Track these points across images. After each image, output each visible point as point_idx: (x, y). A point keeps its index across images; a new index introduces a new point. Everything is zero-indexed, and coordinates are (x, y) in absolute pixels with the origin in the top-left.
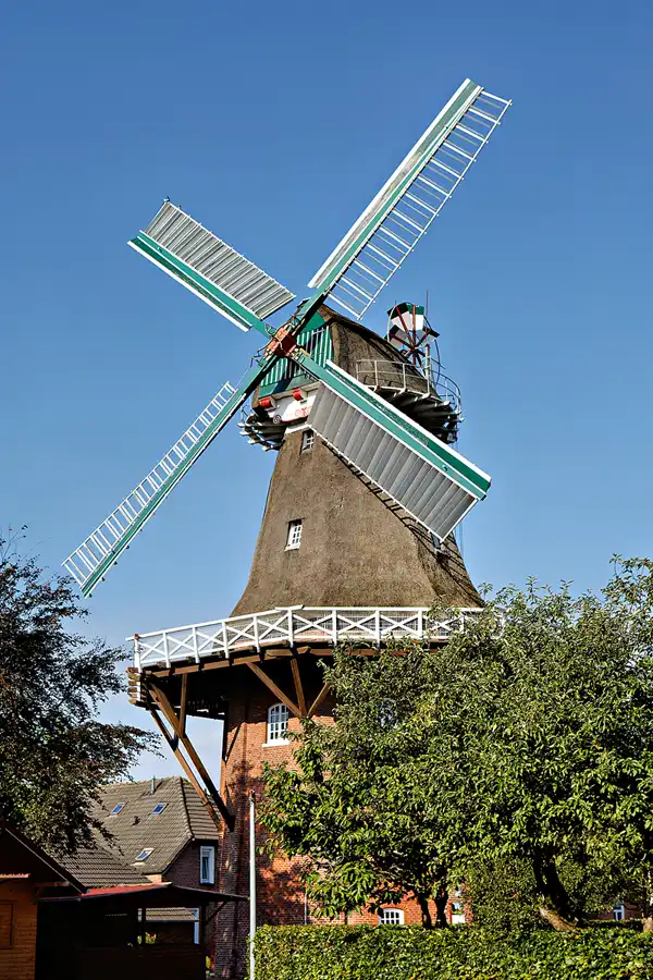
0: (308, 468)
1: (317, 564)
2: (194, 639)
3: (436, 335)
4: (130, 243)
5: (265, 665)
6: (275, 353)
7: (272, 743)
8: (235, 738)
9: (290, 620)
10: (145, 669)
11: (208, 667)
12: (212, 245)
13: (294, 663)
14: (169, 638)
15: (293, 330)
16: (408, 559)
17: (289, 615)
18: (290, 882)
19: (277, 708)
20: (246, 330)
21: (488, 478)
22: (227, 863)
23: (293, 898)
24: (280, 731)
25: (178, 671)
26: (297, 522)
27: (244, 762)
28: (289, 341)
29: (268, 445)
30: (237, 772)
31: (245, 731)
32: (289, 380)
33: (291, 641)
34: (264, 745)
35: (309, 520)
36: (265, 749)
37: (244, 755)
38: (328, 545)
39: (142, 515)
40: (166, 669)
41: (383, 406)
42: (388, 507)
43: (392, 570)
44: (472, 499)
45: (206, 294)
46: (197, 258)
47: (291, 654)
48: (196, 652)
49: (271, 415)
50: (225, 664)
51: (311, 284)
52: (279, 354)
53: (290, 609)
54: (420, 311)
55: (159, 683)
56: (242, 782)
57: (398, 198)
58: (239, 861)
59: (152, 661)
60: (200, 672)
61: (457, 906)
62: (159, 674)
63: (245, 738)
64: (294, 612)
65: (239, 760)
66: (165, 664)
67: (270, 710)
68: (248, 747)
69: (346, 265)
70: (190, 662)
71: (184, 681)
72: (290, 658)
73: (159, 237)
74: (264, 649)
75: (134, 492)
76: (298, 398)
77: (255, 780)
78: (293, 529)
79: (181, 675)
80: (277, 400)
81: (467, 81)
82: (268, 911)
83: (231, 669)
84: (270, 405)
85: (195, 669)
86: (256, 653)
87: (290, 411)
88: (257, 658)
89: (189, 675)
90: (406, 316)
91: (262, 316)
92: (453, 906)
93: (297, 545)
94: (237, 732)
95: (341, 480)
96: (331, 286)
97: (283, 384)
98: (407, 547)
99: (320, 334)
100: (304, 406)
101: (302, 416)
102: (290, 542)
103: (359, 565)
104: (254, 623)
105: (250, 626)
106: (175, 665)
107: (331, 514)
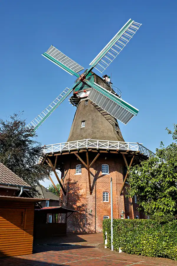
0: (87, 108)
1: (90, 131)
2: (60, 147)
3: (112, 84)
4: (42, 55)
5: (79, 154)
6: (80, 80)
7: (77, 174)
8: (67, 173)
9: (87, 142)
10: (46, 154)
11: (63, 154)
12: (63, 56)
13: (87, 153)
14: (53, 146)
15: (85, 75)
16: (111, 131)
17: (87, 141)
18: (81, 209)
19: (78, 166)
20: (72, 75)
21: (138, 110)
22: (64, 203)
23: (82, 212)
24: (79, 171)
25: (55, 155)
26: (84, 121)
27: (69, 179)
28: (84, 77)
29: (74, 105)
30: (67, 181)
31: (70, 171)
32: (83, 87)
33: (87, 148)
34: (75, 175)
35: (87, 121)
36: (75, 176)
37: (69, 177)
38: (92, 127)
39: (45, 117)
40: (52, 154)
41: (109, 93)
42: (106, 119)
43: (108, 134)
44: (133, 115)
45: (62, 67)
46: (60, 58)
47: (87, 151)
48: (60, 150)
49: (77, 96)
50: (68, 153)
51: (90, 64)
52: (82, 80)
53: (87, 140)
54: (109, 77)
55: (50, 158)
56: (69, 183)
57: (112, 45)
58: (67, 203)
59: (49, 152)
60: (61, 155)
61: (122, 215)
62: (50, 155)
63: (70, 173)
64: (88, 140)
65: (68, 178)
66: (52, 153)
67: (76, 166)
68: (71, 175)
69: (99, 60)
70: (59, 152)
71: (56, 158)
72: (86, 152)
73: (50, 54)
74: (79, 150)
75: (43, 112)
76: (85, 92)
77: (72, 183)
78: (82, 123)
79: (56, 156)
80: (79, 92)
81: (130, 19)
82: (75, 215)
83: (70, 154)
84: (77, 93)
85: (60, 154)
86: (77, 151)
87: (82, 95)
88: (77, 152)
89: (58, 156)
90: (107, 78)
91: (76, 72)
92: (121, 215)
93: (84, 127)
94: (67, 171)
95: (95, 112)
96: (95, 65)
97: (81, 88)
98: (111, 129)
99: (91, 77)
100: (86, 94)
101: (85, 96)
102: (82, 126)
103: (100, 132)
104: (77, 143)
105: (76, 143)
106: (55, 153)
107: (93, 120)
